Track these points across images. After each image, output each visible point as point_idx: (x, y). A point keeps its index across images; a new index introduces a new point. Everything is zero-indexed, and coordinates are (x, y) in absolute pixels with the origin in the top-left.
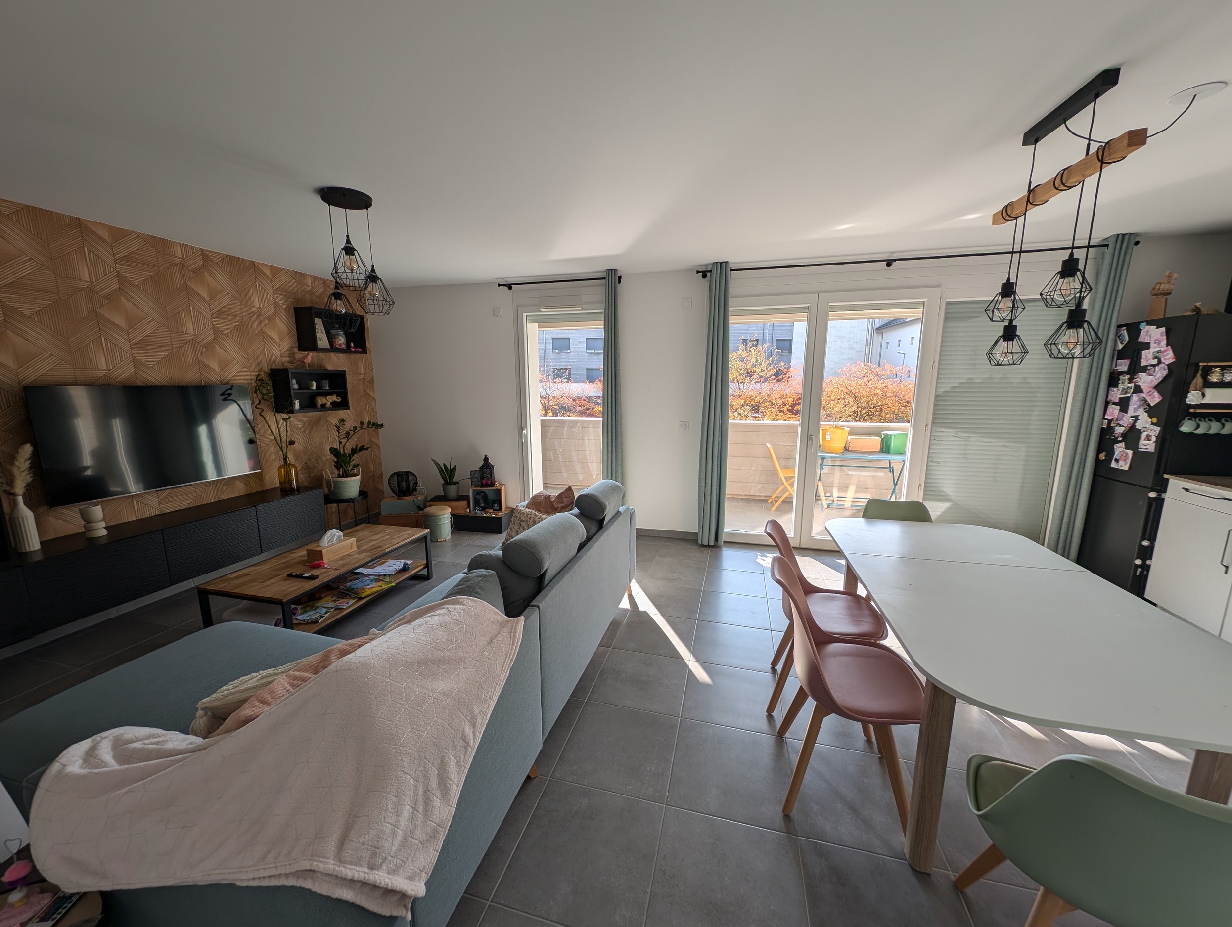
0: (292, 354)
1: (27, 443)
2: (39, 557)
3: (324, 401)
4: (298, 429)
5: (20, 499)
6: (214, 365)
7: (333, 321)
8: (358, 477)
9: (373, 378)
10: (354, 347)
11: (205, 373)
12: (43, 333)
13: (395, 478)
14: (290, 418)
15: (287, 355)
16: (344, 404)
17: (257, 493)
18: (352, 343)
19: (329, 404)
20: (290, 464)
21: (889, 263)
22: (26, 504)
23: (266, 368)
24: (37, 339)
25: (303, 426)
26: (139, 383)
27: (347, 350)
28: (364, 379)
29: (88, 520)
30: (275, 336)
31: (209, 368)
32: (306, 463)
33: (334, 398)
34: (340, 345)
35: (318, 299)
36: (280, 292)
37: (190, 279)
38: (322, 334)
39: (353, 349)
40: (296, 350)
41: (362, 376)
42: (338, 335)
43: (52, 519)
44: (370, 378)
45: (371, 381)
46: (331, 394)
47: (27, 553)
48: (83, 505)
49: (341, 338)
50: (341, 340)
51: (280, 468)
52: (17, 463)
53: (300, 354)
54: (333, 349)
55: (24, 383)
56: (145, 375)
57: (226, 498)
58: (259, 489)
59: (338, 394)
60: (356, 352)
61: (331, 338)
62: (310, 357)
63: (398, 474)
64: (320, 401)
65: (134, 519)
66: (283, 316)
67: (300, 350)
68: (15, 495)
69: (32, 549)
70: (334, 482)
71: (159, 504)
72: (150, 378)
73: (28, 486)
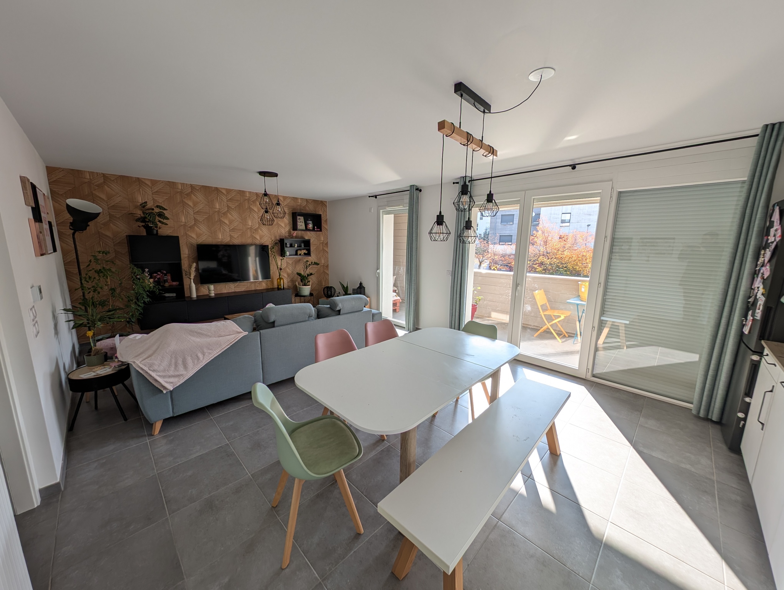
0: (289, 232)
1: (194, 263)
2: (195, 299)
3: (301, 253)
4: (290, 264)
5: (192, 280)
6: (258, 237)
7: (307, 216)
8: (310, 286)
9: (327, 242)
10: (316, 229)
11: (254, 241)
12: (204, 227)
13: (326, 289)
14: (284, 259)
15: (287, 233)
16: (308, 254)
17: (270, 288)
18: (316, 227)
19: (302, 254)
20: (281, 278)
21: (574, 167)
22: (194, 282)
23: (278, 238)
24: (202, 229)
25: (292, 263)
26: (231, 244)
27: (313, 230)
28: (323, 243)
29: (209, 290)
30: (283, 225)
31: (256, 238)
32: (292, 279)
33: (305, 251)
34: (310, 228)
35: (303, 208)
36: (287, 207)
37: (251, 204)
38: (302, 224)
39: (316, 230)
40: (292, 230)
41: (322, 242)
42: (310, 223)
43: (202, 288)
44: (326, 242)
45: (327, 244)
46: (304, 249)
47: (192, 298)
48: (208, 285)
49: (310, 225)
50: (310, 226)
51: (278, 279)
52: (192, 269)
53: (292, 232)
54: (307, 229)
55: (198, 243)
56: (233, 241)
57: (259, 289)
58: (271, 287)
59: (307, 250)
60: (317, 231)
61: (306, 225)
62: (295, 233)
63: (328, 287)
64: (299, 252)
65: (226, 292)
66: (287, 216)
67: (293, 230)
68: (191, 279)
69: (193, 297)
70: (299, 287)
71: (235, 288)
72: (235, 242)
73: (195, 276)
